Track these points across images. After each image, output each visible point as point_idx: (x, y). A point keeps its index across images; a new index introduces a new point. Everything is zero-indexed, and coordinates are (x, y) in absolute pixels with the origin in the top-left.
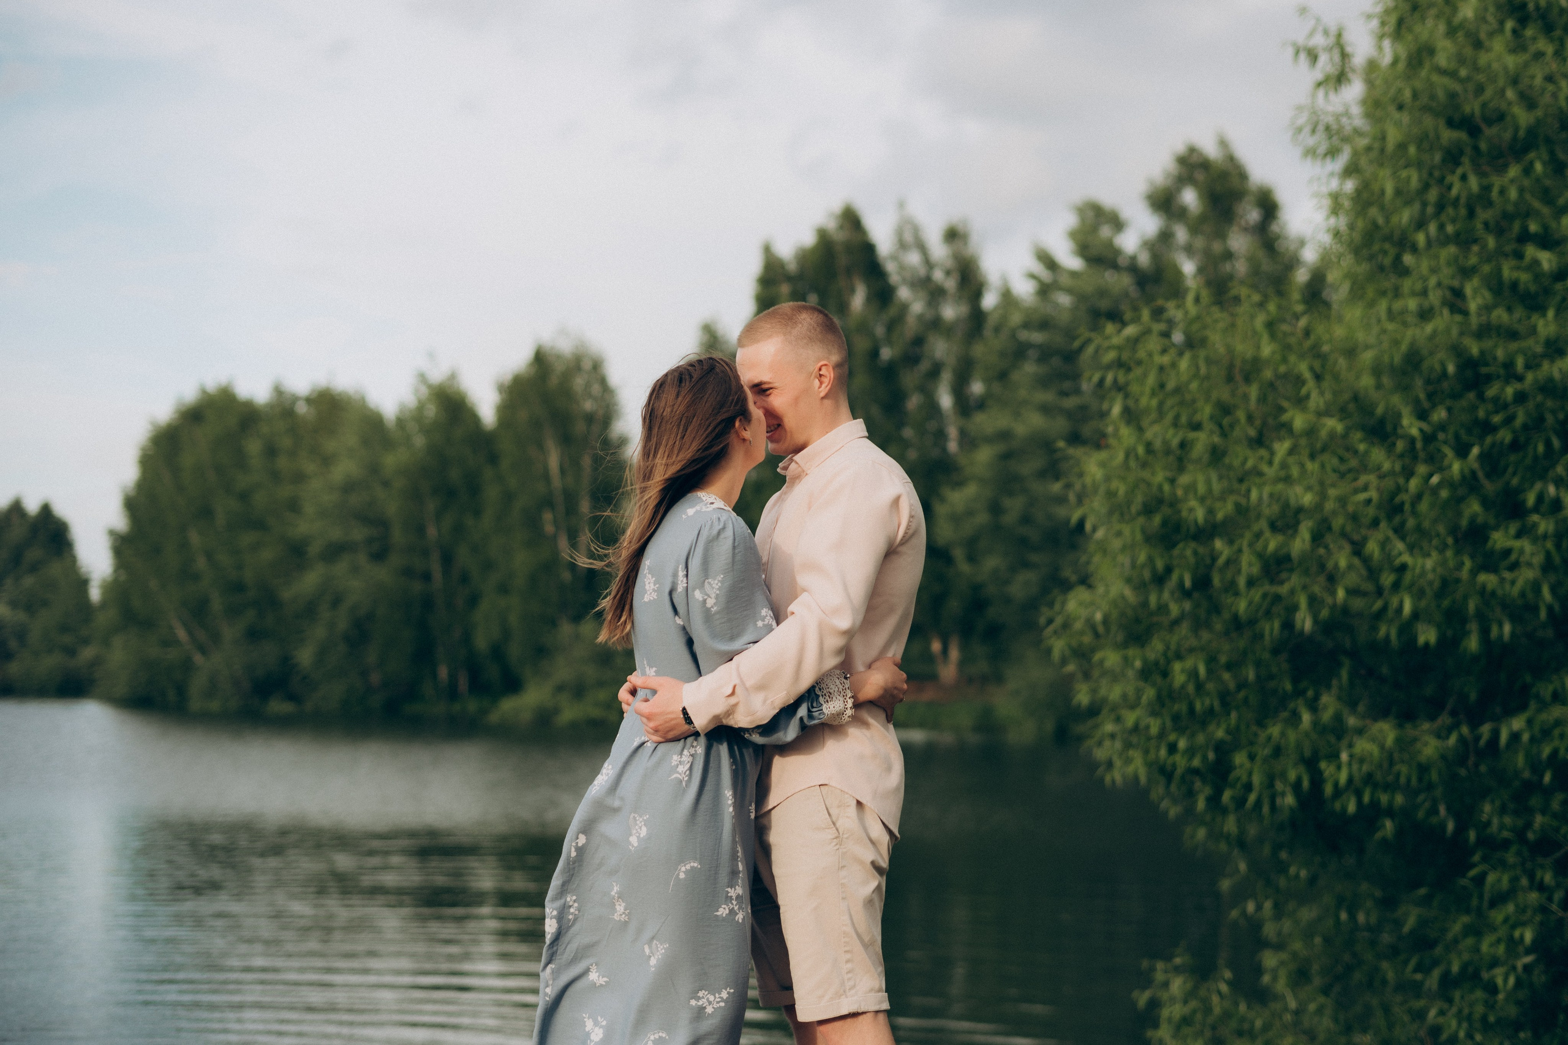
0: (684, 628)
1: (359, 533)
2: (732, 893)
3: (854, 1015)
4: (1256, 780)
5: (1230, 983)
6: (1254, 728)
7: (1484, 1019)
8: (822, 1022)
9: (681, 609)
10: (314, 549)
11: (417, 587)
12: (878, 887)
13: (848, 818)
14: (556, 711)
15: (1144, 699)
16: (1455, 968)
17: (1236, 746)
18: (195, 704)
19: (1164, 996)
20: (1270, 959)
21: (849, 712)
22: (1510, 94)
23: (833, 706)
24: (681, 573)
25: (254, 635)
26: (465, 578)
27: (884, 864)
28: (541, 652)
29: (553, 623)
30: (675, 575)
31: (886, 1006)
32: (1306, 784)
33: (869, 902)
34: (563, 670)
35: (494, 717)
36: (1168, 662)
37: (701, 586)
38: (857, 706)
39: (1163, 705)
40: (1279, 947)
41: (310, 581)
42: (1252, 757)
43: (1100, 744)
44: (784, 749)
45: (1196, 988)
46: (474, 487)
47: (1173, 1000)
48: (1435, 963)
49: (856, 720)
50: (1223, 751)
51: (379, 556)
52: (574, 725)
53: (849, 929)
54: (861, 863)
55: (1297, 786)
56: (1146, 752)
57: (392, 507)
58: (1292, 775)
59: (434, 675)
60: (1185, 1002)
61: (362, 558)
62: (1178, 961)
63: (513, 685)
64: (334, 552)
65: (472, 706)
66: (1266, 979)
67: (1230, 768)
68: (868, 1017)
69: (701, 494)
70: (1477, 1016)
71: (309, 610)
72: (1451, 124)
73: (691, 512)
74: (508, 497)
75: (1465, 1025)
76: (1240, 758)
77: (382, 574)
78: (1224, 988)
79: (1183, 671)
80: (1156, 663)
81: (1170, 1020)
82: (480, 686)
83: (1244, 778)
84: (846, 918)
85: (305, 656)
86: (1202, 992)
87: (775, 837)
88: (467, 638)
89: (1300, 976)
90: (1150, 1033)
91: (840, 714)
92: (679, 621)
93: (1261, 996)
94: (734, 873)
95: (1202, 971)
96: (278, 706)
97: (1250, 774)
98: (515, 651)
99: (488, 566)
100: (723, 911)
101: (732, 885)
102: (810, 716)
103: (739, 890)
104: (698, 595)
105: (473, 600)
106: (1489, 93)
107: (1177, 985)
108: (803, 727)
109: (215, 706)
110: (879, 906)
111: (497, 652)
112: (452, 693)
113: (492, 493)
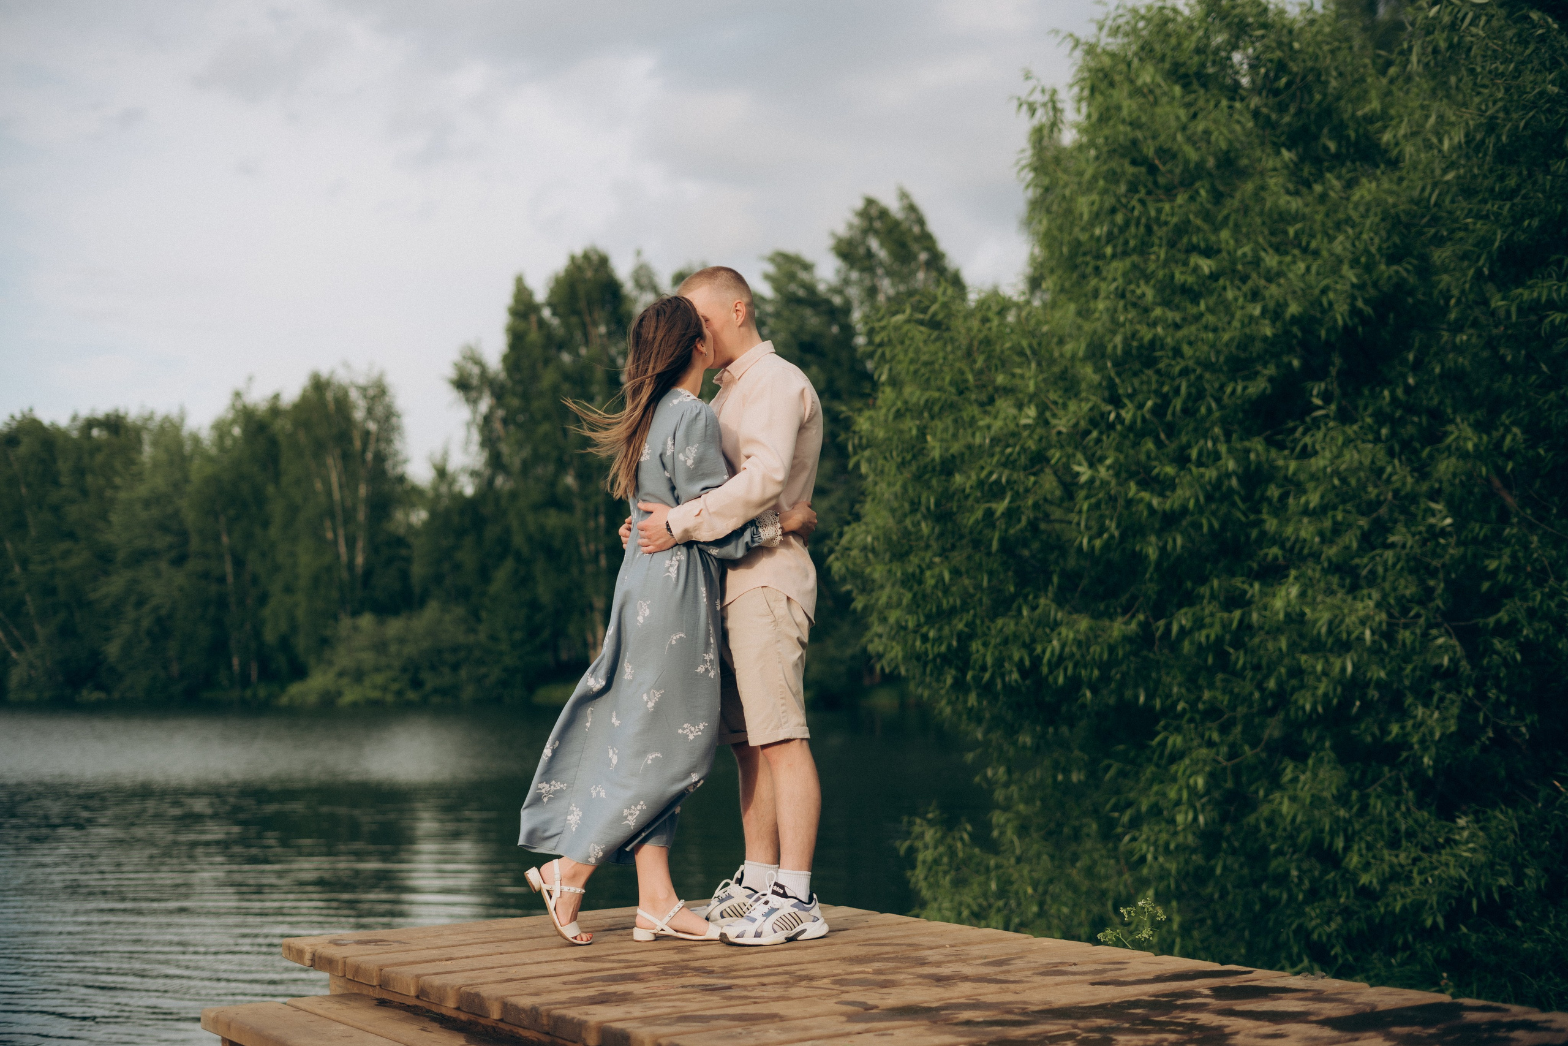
0: (670, 479)
1: (162, 541)
2: (707, 657)
3: (787, 741)
4: (989, 660)
5: (970, 834)
6: (987, 622)
7: (1167, 845)
8: (764, 747)
9: (669, 466)
10: (121, 555)
11: (214, 588)
12: (801, 657)
13: (781, 608)
14: (340, 694)
15: (905, 602)
16: (1144, 808)
17: (971, 636)
18: (12, 697)
19: (919, 844)
20: (998, 817)
21: (779, 538)
22: (1179, 137)
23: (769, 532)
24: (670, 443)
25: (66, 632)
26: (255, 580)
27: (806, 639)
28: (325, 642)
29: (336, 618)
30: (665, 444)
31: (807, 736)
32: (1027, 663)
33: (796, 665)
34: (343, 659)
35: (284, 700)
36: (922, 572)
37: (683, 451)
38: (785, 534)
39: (918, 606)
40: (1006, 809)
41: (114, 585)
42: (985, 645)
43: (872, 641)
44: (736, 564)
45: (943, 837)
46: (260, 499)
47: (926, 847)
48: (1129, 804)
49: (785, 543)
50: (964, 639)
51: (179, 561)
52: (355, 705)
53: (783, 683)
54: (790, 638)
55: (1020, 664)
56: (905, 642)
57: (190, 517)
58: (1016, 657)
59: (230, 666)
60: (936, 848)
61: (163, 565)
62: (930, 816)
63: (299, 672)
64: (139, 557)
65: (262, 693)
66: (995, 833)
67: (969, 655)
68: (796, 744)
69: (680, 389)
70: (1161, 842)
71: (116, 610)
72: (1134, 163)
73: (675, 402)
74: (293, 510)
75: (1152, 849)
76: (975, 646)
77: (180, 578)
78: (966, 836)
79: (932, 576)
80: (913, 575)
81: (924, 862)
82: (268, 674)
83: (980, 662)
84: (781, 675)
85: (113, 650)
86: (949, 840)
87: (730, 624)
88: (257, 634)
89: (1023, 830)
90: (909, 873)
91: (773, 539)
92: (667, 475)
93: (992, 847)
94: (707, 644)
95: (949, 824)
96: (89, 695)
97: (984, 656)
98: (301, 643)
99: (277, 568)
100: (701, 669)
101: (707, 652)
102: (753, 541)
103: (711, 656)
104: (681, 457)
105: (263, 599)
106: (1162, 137)
107: (930, 835)
108: (748, 548)
109: (31, 696)
110: (801, 670)
111: (285, 643)
112: (245, 681)
113: (277, 509)
